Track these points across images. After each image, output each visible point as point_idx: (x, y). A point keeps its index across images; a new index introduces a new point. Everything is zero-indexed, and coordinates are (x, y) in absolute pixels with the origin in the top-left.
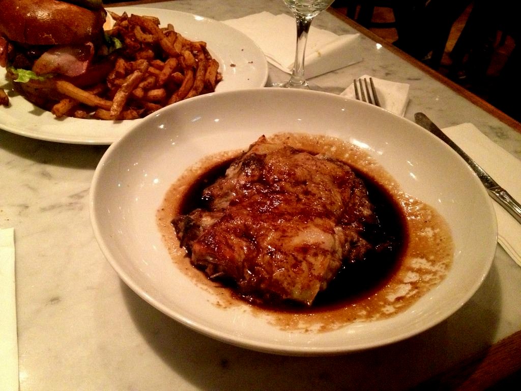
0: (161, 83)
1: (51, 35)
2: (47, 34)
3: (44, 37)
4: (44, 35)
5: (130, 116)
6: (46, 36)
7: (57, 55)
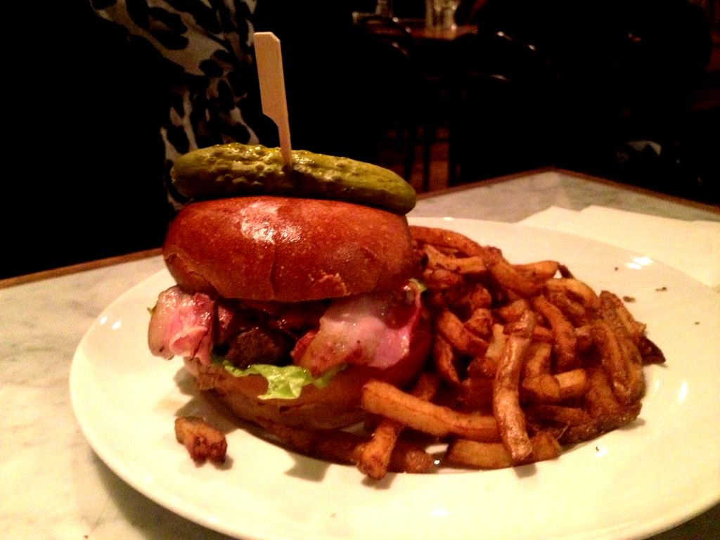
0: (569, 355)
1: (338, 275)
2: (328, 274)
3: (321, 281)
4: (321, 277)
5: (549, 451)
6: (326, 277)
7: (347, 320)
